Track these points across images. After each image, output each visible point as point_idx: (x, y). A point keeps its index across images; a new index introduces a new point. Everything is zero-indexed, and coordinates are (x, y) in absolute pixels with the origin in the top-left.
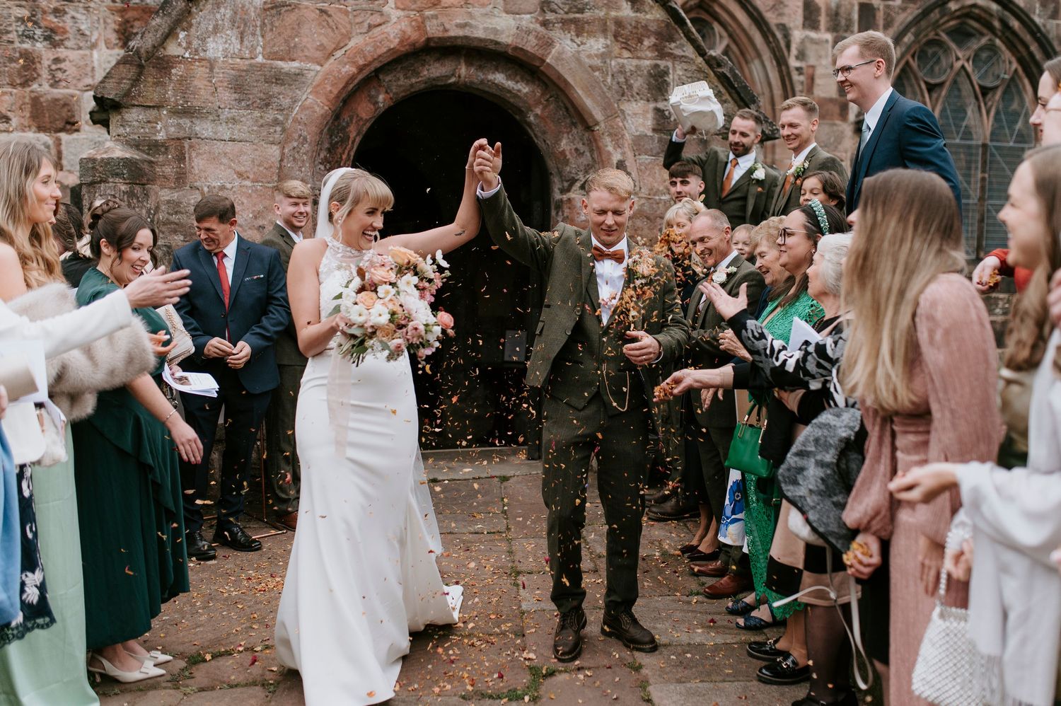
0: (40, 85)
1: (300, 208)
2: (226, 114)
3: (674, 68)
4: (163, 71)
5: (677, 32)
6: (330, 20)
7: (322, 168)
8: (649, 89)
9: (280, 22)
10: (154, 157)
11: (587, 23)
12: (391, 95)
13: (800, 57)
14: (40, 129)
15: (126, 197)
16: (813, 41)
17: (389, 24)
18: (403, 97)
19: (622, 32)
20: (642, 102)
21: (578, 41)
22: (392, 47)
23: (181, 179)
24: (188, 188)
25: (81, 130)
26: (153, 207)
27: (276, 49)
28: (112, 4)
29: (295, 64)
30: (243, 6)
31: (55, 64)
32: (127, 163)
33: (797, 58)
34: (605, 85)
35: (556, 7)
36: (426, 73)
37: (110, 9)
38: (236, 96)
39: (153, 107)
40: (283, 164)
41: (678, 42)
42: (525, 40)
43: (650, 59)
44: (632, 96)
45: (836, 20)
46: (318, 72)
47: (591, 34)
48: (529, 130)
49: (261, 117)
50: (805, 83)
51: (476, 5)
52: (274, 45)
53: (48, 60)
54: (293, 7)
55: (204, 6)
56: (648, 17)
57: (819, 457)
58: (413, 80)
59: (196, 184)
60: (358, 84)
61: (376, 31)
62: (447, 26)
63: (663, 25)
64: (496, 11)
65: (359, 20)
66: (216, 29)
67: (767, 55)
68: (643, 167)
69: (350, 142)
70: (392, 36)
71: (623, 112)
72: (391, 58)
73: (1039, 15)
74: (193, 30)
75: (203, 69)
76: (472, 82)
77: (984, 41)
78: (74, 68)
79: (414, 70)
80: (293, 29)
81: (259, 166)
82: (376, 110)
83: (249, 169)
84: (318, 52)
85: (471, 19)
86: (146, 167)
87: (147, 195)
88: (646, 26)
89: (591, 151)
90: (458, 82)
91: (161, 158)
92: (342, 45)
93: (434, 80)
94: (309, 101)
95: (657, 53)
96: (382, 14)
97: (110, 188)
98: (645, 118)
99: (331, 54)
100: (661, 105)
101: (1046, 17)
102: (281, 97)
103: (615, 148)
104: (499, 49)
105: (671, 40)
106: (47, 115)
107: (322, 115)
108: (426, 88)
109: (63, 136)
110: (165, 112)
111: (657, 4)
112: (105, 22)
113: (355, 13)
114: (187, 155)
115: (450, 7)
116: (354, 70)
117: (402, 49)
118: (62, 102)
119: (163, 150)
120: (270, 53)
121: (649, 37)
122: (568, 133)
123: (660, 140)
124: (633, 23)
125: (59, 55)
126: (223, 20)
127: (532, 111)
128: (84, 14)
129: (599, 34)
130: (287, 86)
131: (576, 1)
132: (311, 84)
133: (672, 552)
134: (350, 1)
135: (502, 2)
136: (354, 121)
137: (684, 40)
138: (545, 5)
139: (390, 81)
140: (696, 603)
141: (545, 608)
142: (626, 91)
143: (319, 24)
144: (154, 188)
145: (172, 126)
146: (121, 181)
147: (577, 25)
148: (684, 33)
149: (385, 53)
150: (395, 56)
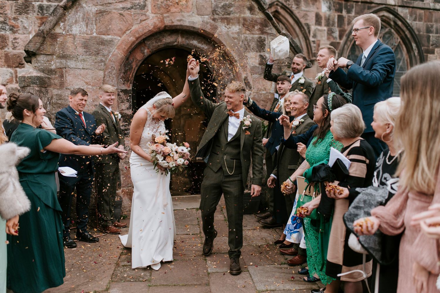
0: (8, 49)
1: (111, 97)
2: (81, 58)
3: (268, 38)
4: (54, 39)
5: (269, 23)
6: (124, 18)
7: (121, 80)
8: (257, 47)
9: (103, 19)
10: (50, 76)
11: (231, 19)
12: (150, 50)
14: (9, 66)
15: (38, 92)
16: (319, 30)
17: (149, 20)
18: (155, 51)
19: (246, 23)
20: (254, 52)
21: (228, 27)
22: (150, 29)
23: (62, 85)
24: (65, 89)
25: (26, 67)
26: (50, 97)
27: (101, 30)
28: (37, 16)
29: (110, 37)
30: (88, 12)
31: (14, 40)
32: (38, 78)
33: (313, 37)
34: (239, 45)
35: (219, 13)
36: (164, 40)
37: (36, 18)
38: (85, 50)
39: (50, 55)
40: (105, 79)
41: (269, 27)
42: (206, 27)
43: (258, 34)
44: (250, 50)
45: (328, 22)
46: (119, 40)
47: (233, 24)
49: (96, 59)
50: (316, 47)
51: (185, 12)
52: (101, 29)
53: (11, 38)
54: (108, 12)
55: (71, 12)
56: (257, 17)
57: (366, 210)
58: (159, 44)
59: (68, 87)
60: (136, 45)
61: (144, 23)
62: (173, 21)
63: (263, 20)
64: (193, 14)
65: (136, 18)
66: (76, 22)
67: (301, 36)
68: (255, 80)
69: (133, 70)
70: (150, 25)
71: (246, 56)
72: (150, 34)
73: (409, 19)
74: (66, 22)
75: (71, 39)
76: (183, 45)
77: (387, 30)
78: (22, 42)
79: (160, 39)
80: (109, 22)
81: (95, 79)
82: (144, 56)
83: (90, 81)
84: (119, 32)
85: (183, 18)
86: (47, 80)
87: (47, 92)
88: (256, 21)
90: (178, 44)
91: (53, 76)
92: (129, 28)
93: (168, 43)
94: (116, 52)
95: (260, 32)
96: (146, 16)
97: (31, 89)
98: (256, 59)
99: (125, 32)
100: (262, 54)
101: (412, 20)
102: (104, 50)
103: (243, 72)
104: (195, 30)
105: (266, 26)
106: (11, 61)
107: (121, 58)
108: (164, 47)
109: (18, 69)
110: (55, 57)
111: (261, 11)
112: (34, 23)
113: (135, 15)
114: (64, 75)
115: (174, 13)
116: (134, 39)
117: (155, 30)
118: (17, 56)
119: (54, 73)
120: (99, 32)
121: (257, 25)
123: (262, 68)
124: (251, 19)
125: (16, 36)
126: (79, 18)
128: (26, 20)
129: (236, 24)
130: (106, 46)
131: (227, 10)
132: (116, 45)
133: (271, 243)
134: (133, 10)
135: (196, 10)
136: (135, 61)
137: (272, 27)
138: (214, 12)
139: (149, 44)
140: (284, 268)
141: (218, 271)
142: (248, 48)
143: (120, 20)
144: (50, 89)
145: (58, 63)
146: (36, 86)
147: (227, 20)
148: (272, 23)
149: (147, 32)
150: (151, 33)
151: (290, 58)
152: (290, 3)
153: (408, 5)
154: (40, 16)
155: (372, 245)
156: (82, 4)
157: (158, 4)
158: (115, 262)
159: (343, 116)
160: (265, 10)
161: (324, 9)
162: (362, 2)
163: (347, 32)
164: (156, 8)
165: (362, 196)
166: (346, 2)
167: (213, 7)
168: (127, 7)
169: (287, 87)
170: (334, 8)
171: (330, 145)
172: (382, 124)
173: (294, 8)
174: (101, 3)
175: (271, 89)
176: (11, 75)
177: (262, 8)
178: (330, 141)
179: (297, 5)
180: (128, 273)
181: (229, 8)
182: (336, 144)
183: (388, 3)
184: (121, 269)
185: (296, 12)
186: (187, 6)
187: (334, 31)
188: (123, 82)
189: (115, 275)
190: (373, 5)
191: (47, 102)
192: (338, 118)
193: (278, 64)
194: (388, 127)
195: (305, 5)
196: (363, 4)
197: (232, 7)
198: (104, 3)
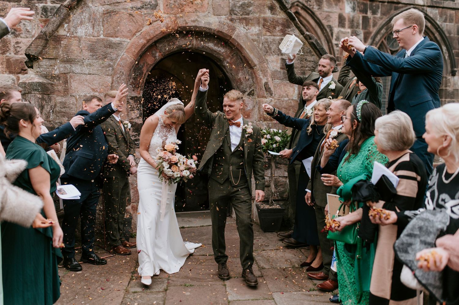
0: (10, 54)
2: (86, 62)
4: (57, 42)
5: (291, 23)
6: (134, 19)
7: (131, 86)
9: (111, 19)
10: (53, 82)
11: (251, 20)
12: (162, 53)
13: (337, 39)
14: (11, 72)
15: (40, 100)
16: (342, 32)
18: (168, 54)
19: (266, 24)
20: (276, 55)
21: (247, 28)
22: (162, 31)
23: (66, 92)
24: (69, 96)
25: (28, 73)
26: (53, 105)
27: (109, 32)
28: (41, 18)
29: (118, 39)
30: (94, 12)
31: (16, 44)
32: (40, 84)
33: (336, 40)
34: (259, 48)
35: (237, 12)
36: (178, 43)
37: (39, 20)
38: (91, 54)
39: (53, 59)
40: (113, 85)
41: (292, 28)
42: (223, 28)
43: (279, 36)
44: (271, 53)
45: (352, 23)
46: (129, 42)
47: (253, 25)
48: (224, 70)
49: (103, 63)
50: (339, 51)
51: (200, 11)
52: (108, 30)
53: (13, 42)
54: (117, 12)
55: (76, 12)
56: (278, 17)
57: (423, 238)
58: (172, 47)
59: (73, 94)
60: (147, 48)
61: (154, 24)
62: (187, 21)
63: (285, 21)
64: (209, 14)
65: (147, 18)
66: (82, 23)
68: (276, 85)
69: (144, 75)
70: (162, 26)
71: (267, 60)
72: (162, 36)
73: (439, 21)
74: (71, 23)
75: (76, 41)
76: (198, 47)
78: (25, 46)
79: (172, 42)
80: (117, 23)
81: (102, 86)
82: (155, 60)
83: (97, 87)
84: (129, 33)
85: (198, 18)
86: (49, 86)
87: (50, 100)
88: (277, 21)
89: (253, 78)
90: (192, 47)
91: (57, 82)
92: (139, 30)
93: (181, 46)
94: (125, 56)
95: (282, 33)
97: (32, 96)
98: (277, 63)
99: (135, 34)
100: (284, 57)
101: (442, 22)
102: (112, 54)
103: (263, 77)
104: (211, 31)
105: (289, 27)
106: (13, 67)
107: (131, 62)
108: (178, 50)
109: (20, 75)
110: (58, 61)
111: (282, 11)
112: (38, 26)
113: (145, 15)
114: (69, 81)
115: (188, 12)
116: (145, 41)
117: (167, 32)
118: (19, 61)
119: (58, 78)
120: (106, 34)
121: (278, 26)
122: (242, 70)
123: (283, 73)
124: (272, 20)
125: (18, 40)
126: (85, 19)
127: (225, 60)
128: (29, 23)
129: (256, 25)
130: (114, 49)
131: (245, 10)
132: (125, 48)
133: (297, 266)
134: (143, 10)
135: (212, 10)
136: (145, 65)
137: (294, 27)
138: (232, 12)
139: (161, 47)
140: (313, 295)
141: (240, 299)
142: (268, 50)
143: (129, 20)
144: (54, 96)
145: (62, 67)
146: (38, 93)
147: (246, 21)
148: (294, 24)
149: (159, 34)
150: (164, 35)
151: (315, 62)
152: (311, 4)
153: (438, 5)
154: (44, 18)
155: (431, 281)
156: (88, 3)
157: (171, 3)
158: (125, 288)
159: (390, 125)
160: (288, 9)
161: (347, 9)
162: (388, 2)
163: (372, 34)
164: (168, 8)
165: (417, 221)
166: (371, 3)
167: (230, 6)
168: (137, 7)
169: (313, 92)
170: (358, 9)
171: (367, 158)
172: (437, 136)
173: (315, 9)
174: (108, 2)
175: (294, 95)
176: (13, 82)
177: (283, 8)
178: (366, 153)
179: (319, 6)
180: (139, 302)
181: (248, 7)
182: (374, 157)
183: (416, 3)
184: (131, 297)
185: (318, 13)
186: (202, 6)
187: (358, 34)
188: (133, 89)
189: (124, 303)
190: (400, 5)
191: (50, 111)
192: (384, 128)
193: (302, 69)
194: (445, 140)
195: (327, 5)
196: (389, 4)
197: (251, 6)
198: (112, 2)
